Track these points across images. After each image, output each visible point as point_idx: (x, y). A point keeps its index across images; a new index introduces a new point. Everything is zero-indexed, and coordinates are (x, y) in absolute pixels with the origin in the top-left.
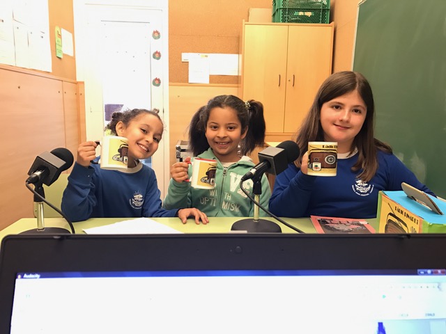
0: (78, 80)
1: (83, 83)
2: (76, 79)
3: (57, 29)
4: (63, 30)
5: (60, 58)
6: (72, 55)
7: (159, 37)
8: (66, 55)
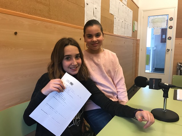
1: (139, 40)
4: (135, 21)
5: (134, 32)
7: (172, 20)
8: (135, 30)
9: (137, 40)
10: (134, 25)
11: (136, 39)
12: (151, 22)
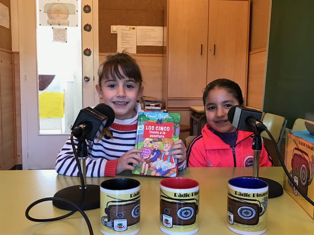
0: (13, 50)
1: (18, 53)
6: (8, 27)
7: (89, 11)
8: (3, 27)
9: (12, 53)
11: (10, 51)
12: (43, 10)
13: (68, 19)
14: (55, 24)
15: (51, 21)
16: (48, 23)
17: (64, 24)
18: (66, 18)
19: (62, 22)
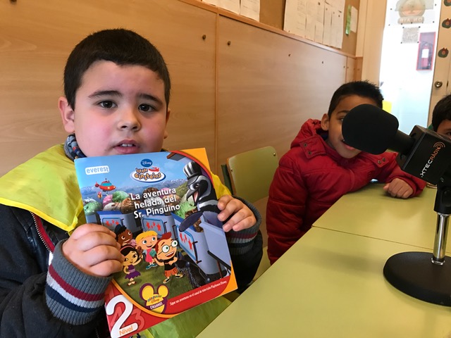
0: (357, 56)
1: (362, 58)
2: (355, 55)
3: (349, 7)
4: (353, 7)
5: (347, 35)
6: (355, 31)
8: (352, 32)
9: (356, 59)
10: (348, 16)
11: (353, 56)
12: (394, 8)
13: (423, 16)
14: (406, 22)
15: (402, 20)
16: (399, 22)
17: (417, 22)
18: (422, 14)
19: (415, 19)
